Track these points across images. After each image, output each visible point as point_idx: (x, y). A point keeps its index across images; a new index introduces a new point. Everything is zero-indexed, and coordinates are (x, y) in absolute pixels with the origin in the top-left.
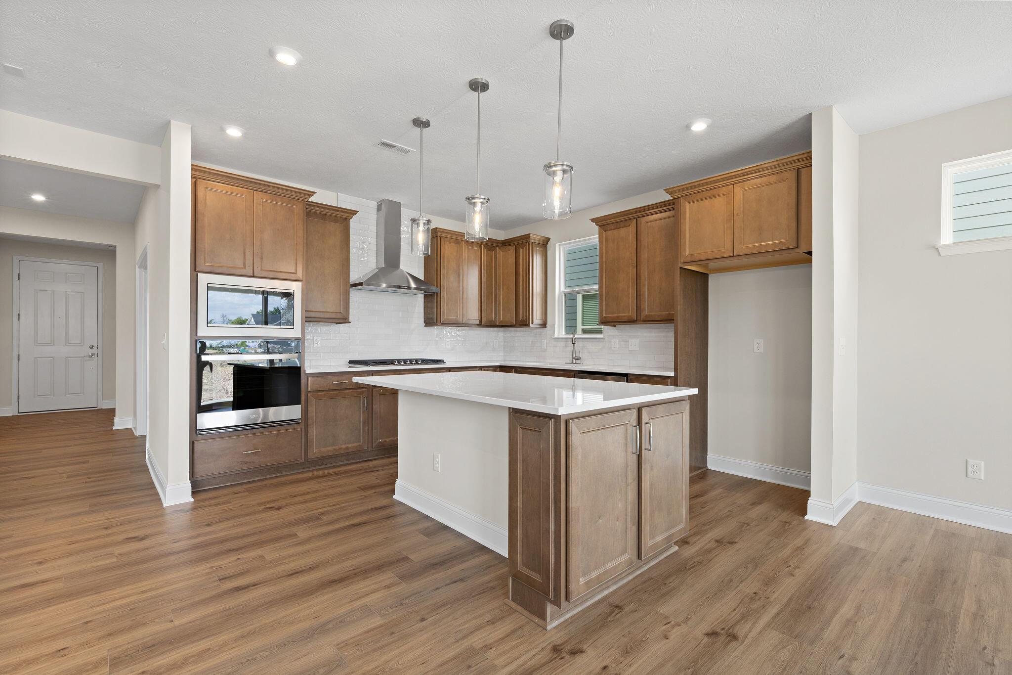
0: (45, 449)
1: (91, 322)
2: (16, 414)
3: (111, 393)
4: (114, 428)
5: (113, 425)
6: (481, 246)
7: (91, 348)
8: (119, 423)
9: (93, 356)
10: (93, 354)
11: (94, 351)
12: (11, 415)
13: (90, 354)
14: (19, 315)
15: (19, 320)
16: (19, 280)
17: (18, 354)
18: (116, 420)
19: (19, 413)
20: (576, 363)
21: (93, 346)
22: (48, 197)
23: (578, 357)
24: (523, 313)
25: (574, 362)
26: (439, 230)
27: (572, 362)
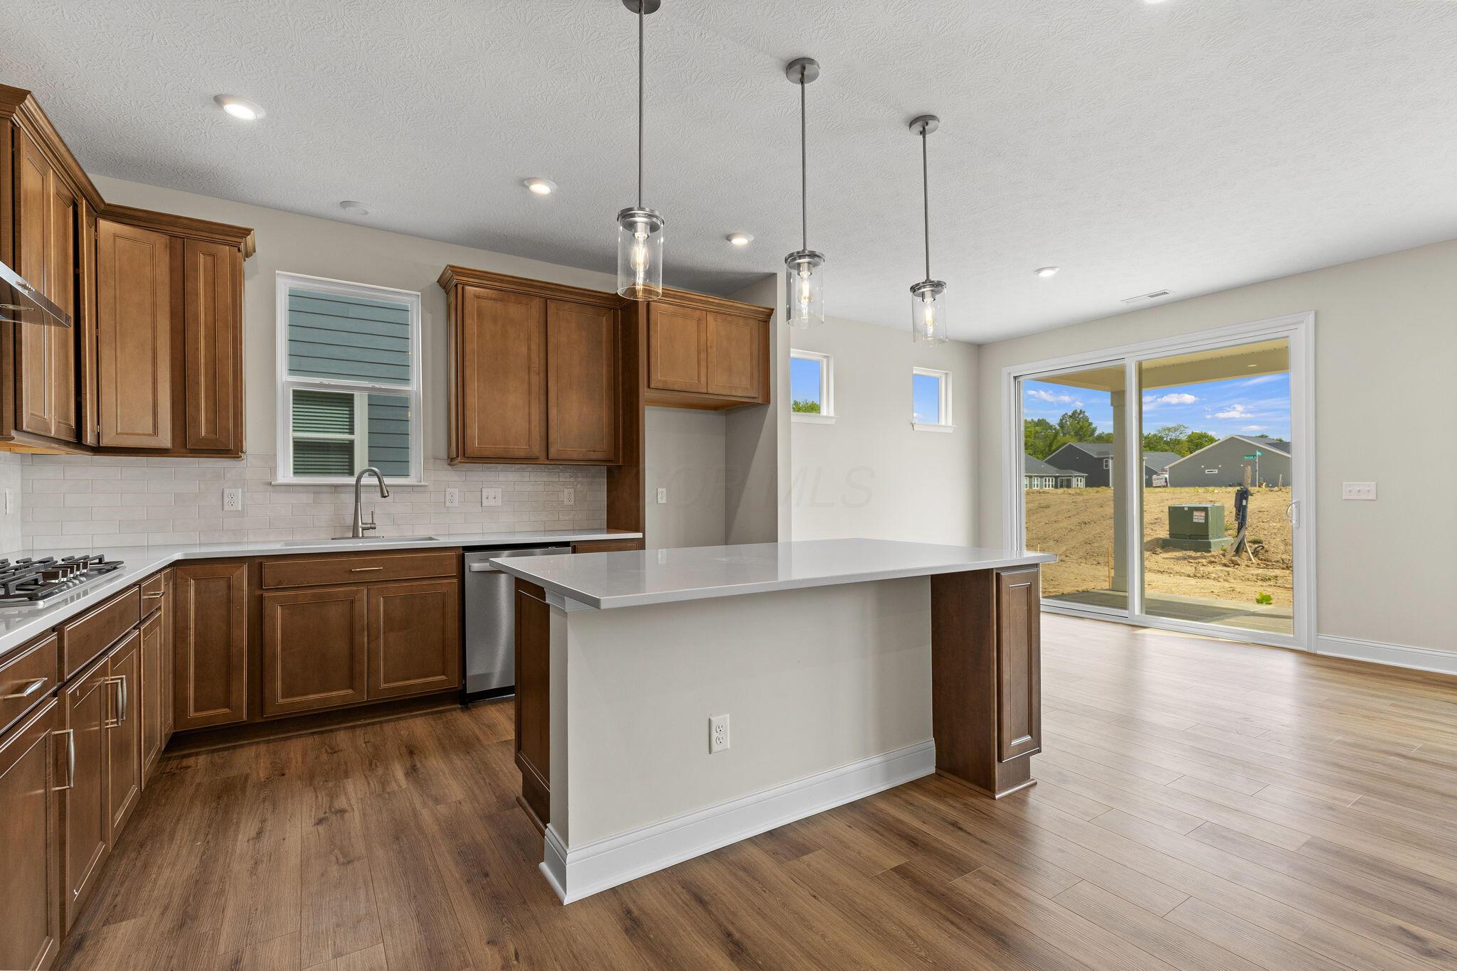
6: (75, 204)
20: (363, 536)
23: (372, 523)
24: (212, 422)
25: (361, 536)
26: (28, 104)
27: (355, 536)
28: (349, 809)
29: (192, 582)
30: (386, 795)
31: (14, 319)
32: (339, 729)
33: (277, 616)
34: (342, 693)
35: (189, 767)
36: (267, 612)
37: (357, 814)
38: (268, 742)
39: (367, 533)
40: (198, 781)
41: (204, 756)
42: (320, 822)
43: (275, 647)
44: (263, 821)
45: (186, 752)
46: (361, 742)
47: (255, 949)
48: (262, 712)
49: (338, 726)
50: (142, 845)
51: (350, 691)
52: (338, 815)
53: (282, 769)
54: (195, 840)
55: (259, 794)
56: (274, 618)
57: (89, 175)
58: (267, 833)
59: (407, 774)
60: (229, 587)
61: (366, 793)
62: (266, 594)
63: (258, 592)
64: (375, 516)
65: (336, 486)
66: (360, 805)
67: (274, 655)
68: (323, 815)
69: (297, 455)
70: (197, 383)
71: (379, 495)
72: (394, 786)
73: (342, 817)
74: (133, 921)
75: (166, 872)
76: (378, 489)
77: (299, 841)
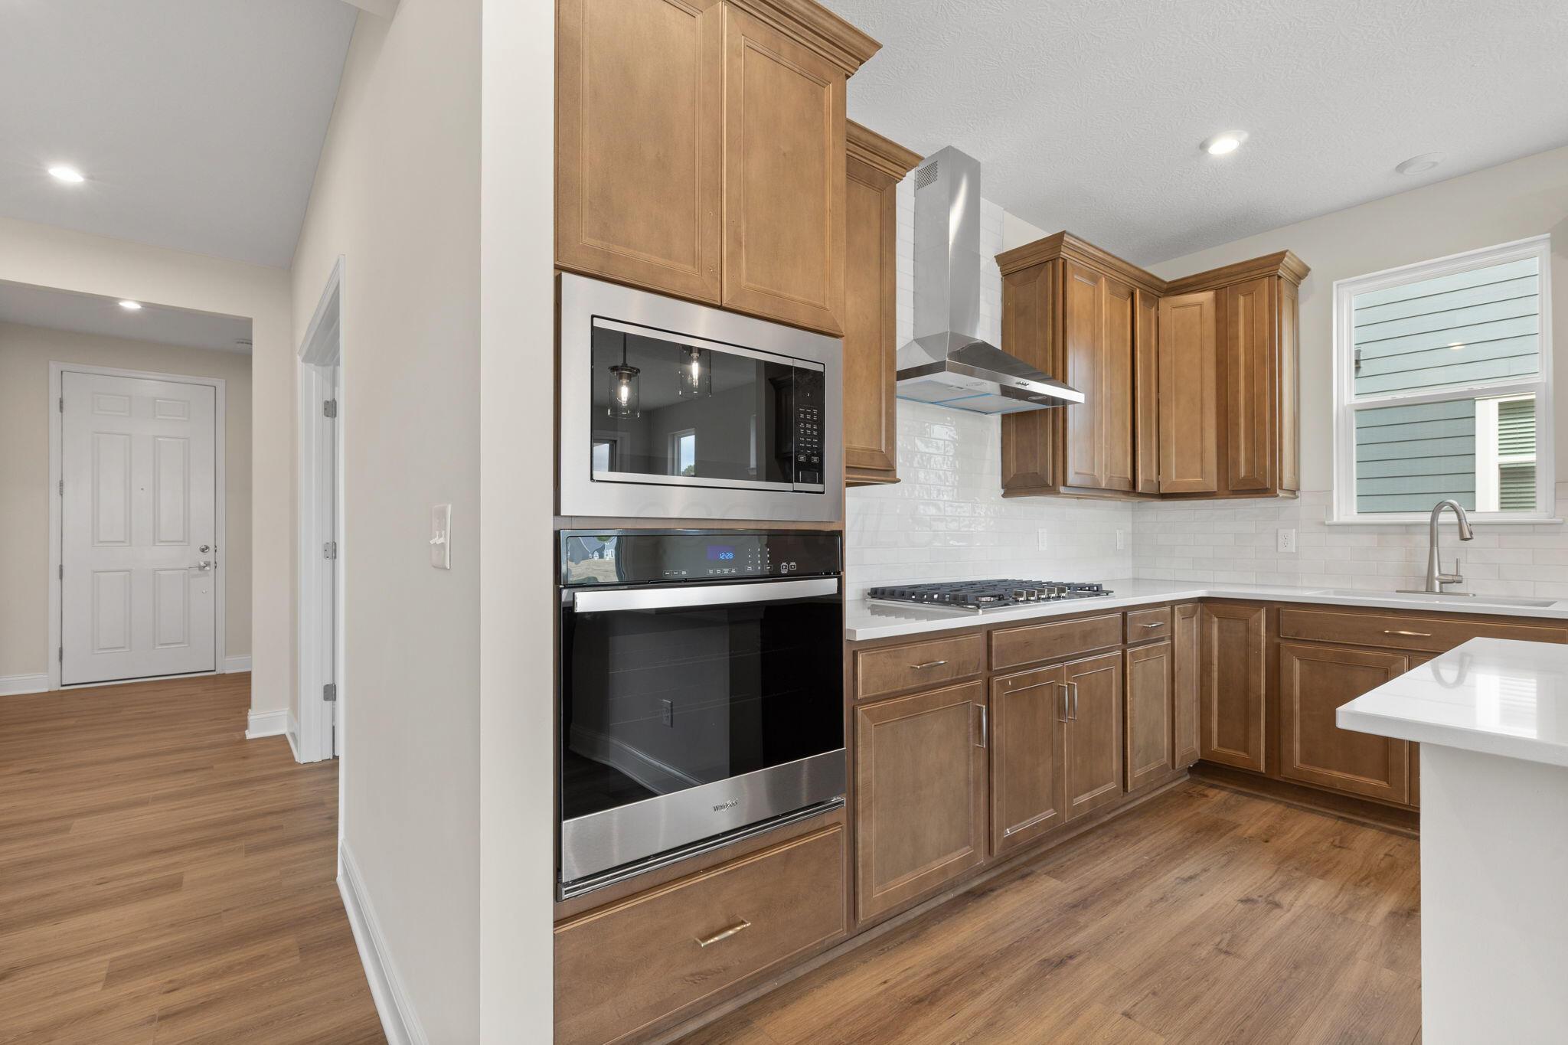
0: (81, 815)
1: (202, 500)
2: (56, 687)
3: (242, 640)
4: (250, 735)
5: (246, 727)
6: (1132, 295)
7: (203, 551)
8: (261, 724)
9: (207, 568)
10: (207, 564)
11: (209, 556)
12: (46, 690)
13: (202, 564)
14: (61, 484)
15: (62, 495)
16: (61, 411)
17: (60, 564)
18: (253, 716)
19: (63, 686)
20: (1441, 592)
21: (207, 548)
22: (90, 177)
23: (1457, 575)
24: (1250, 462)
25: (1438, 590)
26: (1068, 240)
27: (1430, 590)
28: (1285, 908)
29: (1216, 619)
30: (1340, 919)
31: (1053, 405)
32: (1374, 827)
33: (1296, 668)
34: (1374, 782)
35: (1206, 796)
36: (1284, 663)
37: (1289, 915)
38: (1289, 806)
39: (1448, 588)
40: (1200, 810)
41: (1226, 793)
42: (1246, 901)
43: (1291, 703)
44: (1205, 870)
45: (1216, 782)
46: (1381, 852)
47: (1089, 958)
48: (1280, 773)
49: (1374, 823)
50: (1117, 837)
51: (1384, 784)
52: (1269, 906)
53: (1272, 836)
54: (1147, 853)
55: (1227, 846)
56: (1291, 671)
57: (1144, 269)
58: (1196, 882)
59: (1393, 914)
60: (1247, 630)
61: (1322, 904)
62: (1284, 644)
63: (1277, 640)
64: (1462, 565)
65: (1407, 526)
66: (1302, 910)
67: (1292, 712)
68: (1255, 897)
69: (1504, 486)
70: (1238, 425)
71: (1457, 537)
72: (1361, 916)
73: (1269, 911)
74: (1059, 882)
75: (1107, 864)
76: (1457, 529)
77: (1211, 905)
